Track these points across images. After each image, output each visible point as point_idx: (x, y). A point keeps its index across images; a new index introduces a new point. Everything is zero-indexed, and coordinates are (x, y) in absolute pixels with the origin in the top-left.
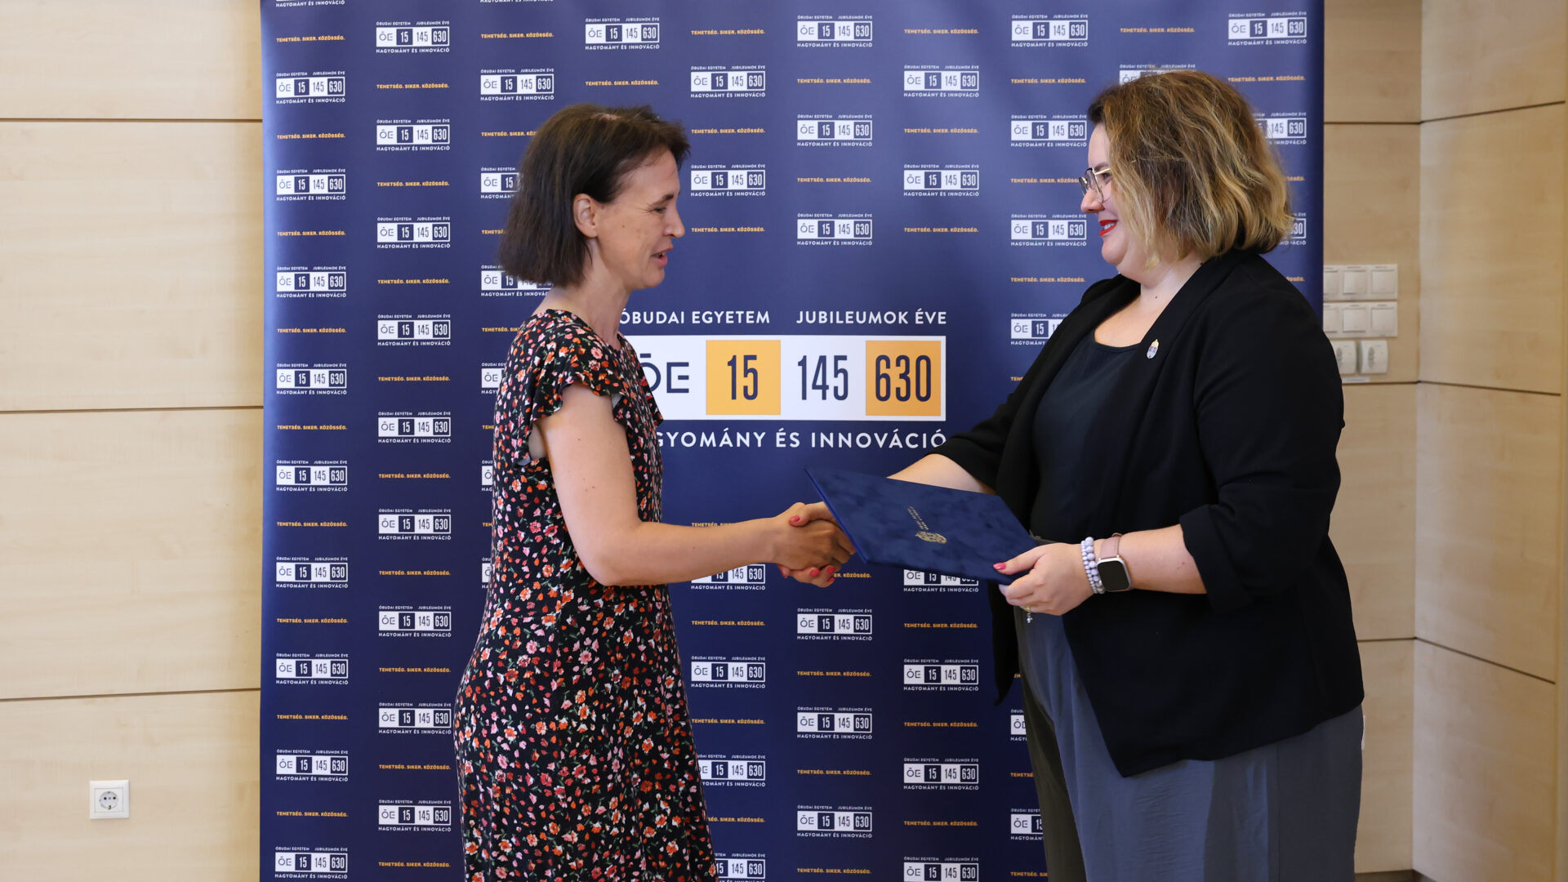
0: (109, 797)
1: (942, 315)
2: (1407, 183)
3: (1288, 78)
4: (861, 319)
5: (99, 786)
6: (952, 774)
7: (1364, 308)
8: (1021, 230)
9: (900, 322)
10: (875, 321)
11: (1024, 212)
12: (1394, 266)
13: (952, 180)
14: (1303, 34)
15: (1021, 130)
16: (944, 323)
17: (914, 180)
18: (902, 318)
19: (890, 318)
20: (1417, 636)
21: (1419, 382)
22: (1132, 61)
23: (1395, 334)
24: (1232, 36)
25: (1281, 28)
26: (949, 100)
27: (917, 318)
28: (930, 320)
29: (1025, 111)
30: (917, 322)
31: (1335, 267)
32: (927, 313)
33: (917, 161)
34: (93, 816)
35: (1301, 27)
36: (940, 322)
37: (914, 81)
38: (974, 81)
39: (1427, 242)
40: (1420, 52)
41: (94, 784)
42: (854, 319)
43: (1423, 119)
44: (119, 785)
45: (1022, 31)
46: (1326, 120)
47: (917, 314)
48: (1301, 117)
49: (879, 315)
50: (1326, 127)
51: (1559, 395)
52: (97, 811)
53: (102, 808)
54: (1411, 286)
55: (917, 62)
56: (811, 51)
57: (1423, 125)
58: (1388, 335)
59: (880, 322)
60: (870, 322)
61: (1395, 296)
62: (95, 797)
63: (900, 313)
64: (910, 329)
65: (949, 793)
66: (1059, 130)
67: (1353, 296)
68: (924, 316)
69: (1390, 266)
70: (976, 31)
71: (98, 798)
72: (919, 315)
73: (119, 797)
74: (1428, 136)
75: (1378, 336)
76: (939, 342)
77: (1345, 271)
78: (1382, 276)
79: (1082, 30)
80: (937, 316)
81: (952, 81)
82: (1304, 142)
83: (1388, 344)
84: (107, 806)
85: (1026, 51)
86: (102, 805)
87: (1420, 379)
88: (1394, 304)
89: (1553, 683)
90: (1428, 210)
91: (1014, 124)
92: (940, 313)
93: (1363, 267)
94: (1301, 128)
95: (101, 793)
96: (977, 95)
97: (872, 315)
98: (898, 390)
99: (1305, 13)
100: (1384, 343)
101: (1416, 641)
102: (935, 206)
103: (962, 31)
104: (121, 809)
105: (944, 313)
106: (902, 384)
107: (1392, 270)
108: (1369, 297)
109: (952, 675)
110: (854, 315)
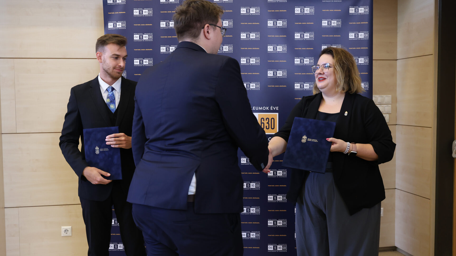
0: (66, 231)
1: (277, 108)
2: (394, 75)
3: (364, 48)
4: (257, 109)
5: (64, 228)
6: (280, 223)
7: (383, 106)
8: (297, 86)
9: (267, 109)
10: (261, 109)
11: (298, 82)
12: (390, 96)
13: (280, 74)
14: (368, 37)
15: (297, 61)
16: (278, 109)
17: (270, 74)
18: (267, 108)
19: (264, 108)
20: (396, 188)
21: (397, 125)
22: (325, 44)
23: (391, 113)
24: (350, 37)
25: (362, 35)
26: (279, 53)
27: (271, 108)
28: (274, 109)
29: (298, 56)
30: (271, 109)
31: (376, 96)
32: (273, 107)
33: (271, 69)
34: (62, 235)
35: (367, 35)
36: (277, 109)
37: (270, 49)
38: (285, 49)
39: (399, 90)
40: (397, 43)
41: (62, 227)
42: (255, 109)
43: (398, 59)
44: (69, 227)
45: (297, 36)
46: (373, 59)
47: (271, 107)
48: (367, 58)
49: (261, 108)
50: (373, 61)
51: (431, 128)
52: (63, 234)
53: (65, 234)
54: (394, 100)
55: (271, 44)
56: (244, 41)
57: (397, 60)
58: (389, 113)
59: (262, 109)
60: (259, 109)
61: (391, 103)
62: (63, 231)
63: (267, 107)
64: (269, 111)
65: (279, 228)
66: (307, 61)
67: (380, 103)
68: (273, 108)
69: (389, 96)
70: (286, 36)
71: (64, 231)
72: (272, 108)
73: (69, 231)
74: (399, 63)
75: (386, 113)
76: (277, 114)
77: (378, 97)
78: (387, 98)
79: (312, 36)
80: (276, 108)
81: (280, 49)
82: (368, 64)
83: (389, 115)
84: (66, 233)
85: (298, 41)
86: (65, 233)
87: (397, 124)
88: (390, 105)
89: (430, 199)
90: (399, 81)
91: (295, 59)
92: (277, 107)
93: (383, 96)
94: (367, 61)
95: (64, 230)
96: (286, 52)
97: (260, 108)
98: (266, 126)
99: (368, 32)
100: (388, 115)
101: (396, 189)
102: (276, 80)
103: (282, 36)
104: (69, 234)
105: (278, 107)
106: (267, 125)
107: (390, 97)
108: (384, 103)
109: (280, 198)
110: (255, 108)
